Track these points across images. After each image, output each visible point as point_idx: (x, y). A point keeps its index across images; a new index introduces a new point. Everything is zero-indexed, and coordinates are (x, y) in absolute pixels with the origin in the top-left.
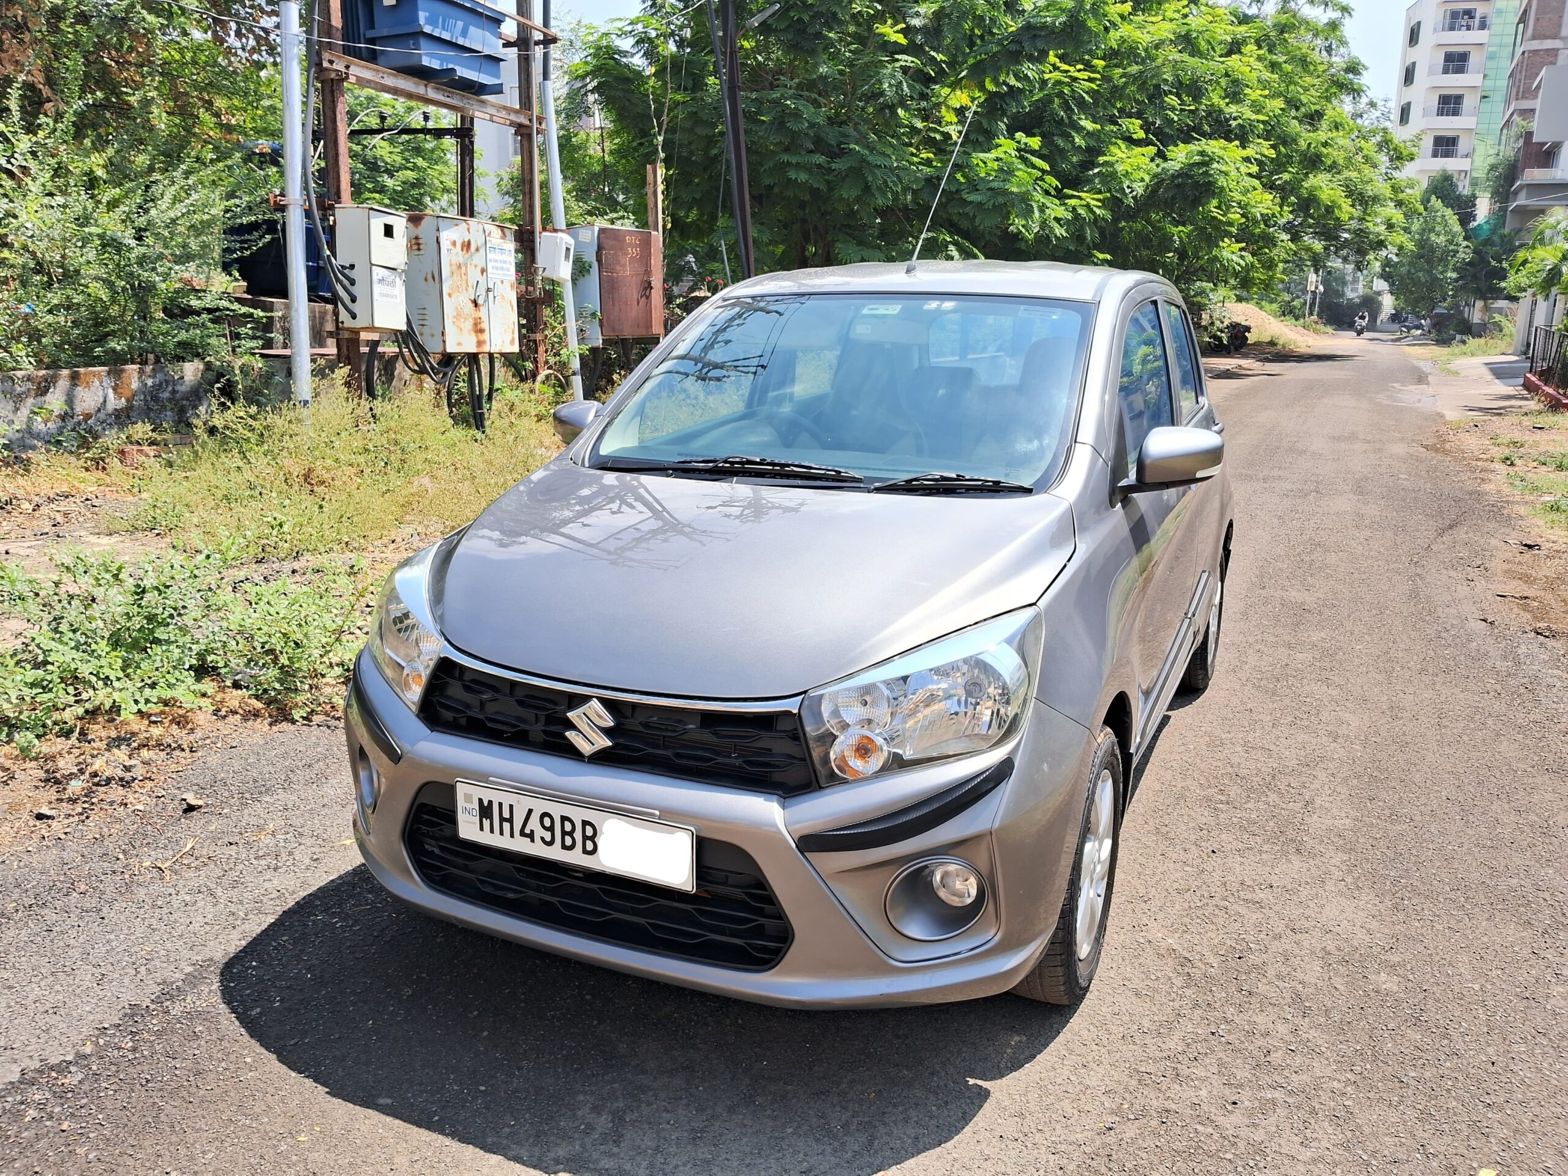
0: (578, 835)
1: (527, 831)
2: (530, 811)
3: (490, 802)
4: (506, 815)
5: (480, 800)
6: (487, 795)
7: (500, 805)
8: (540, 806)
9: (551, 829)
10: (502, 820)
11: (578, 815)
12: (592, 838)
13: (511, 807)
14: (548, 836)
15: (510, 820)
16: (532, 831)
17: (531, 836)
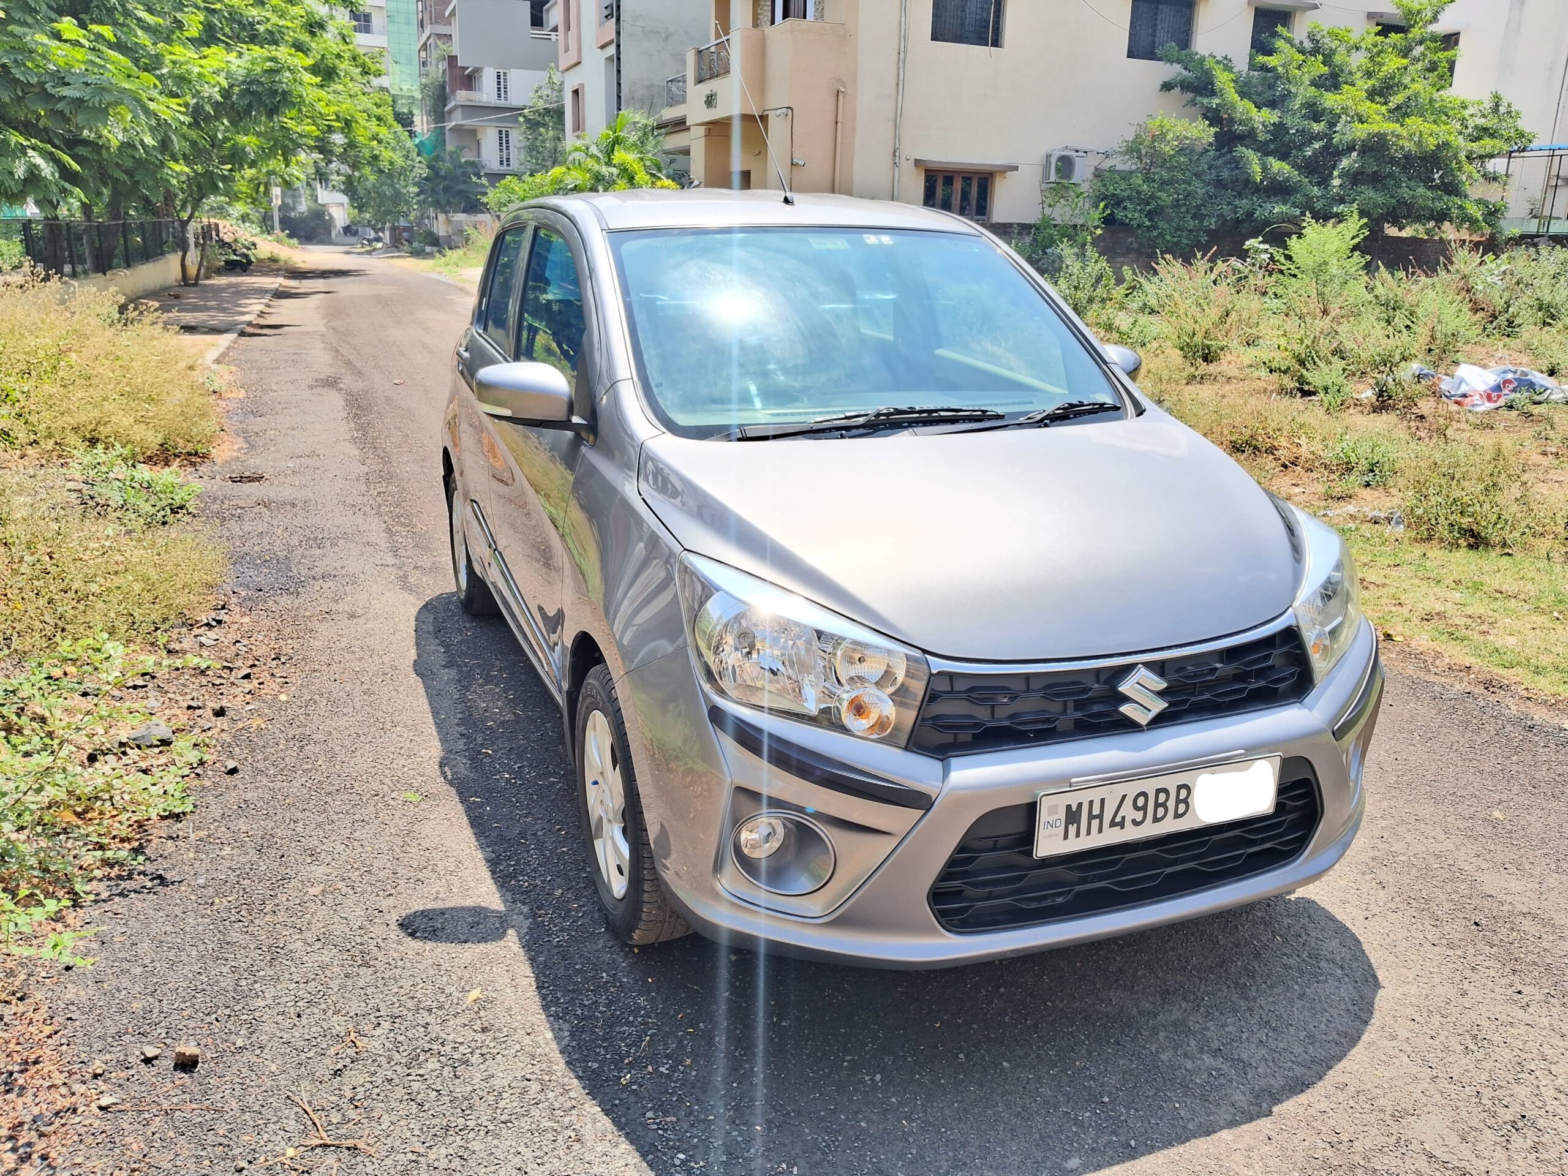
0: (1171, 804)
1: (1118, 819)
2: (1124, 797)
3: (1080, 805)
4: (1096, 811)
5: (1069, 807)
6: (1073, 800)
7: (1091, 802)
8: (1132, 789)
9: (1144, 808)
10: (1091, 817)
11: (1170, 783)
12: (1185, 801)
13: (1103, 801)
14: (1139, 816)
15: (1100, 817)
16: (1123, 818)
17: (1122, 824)
